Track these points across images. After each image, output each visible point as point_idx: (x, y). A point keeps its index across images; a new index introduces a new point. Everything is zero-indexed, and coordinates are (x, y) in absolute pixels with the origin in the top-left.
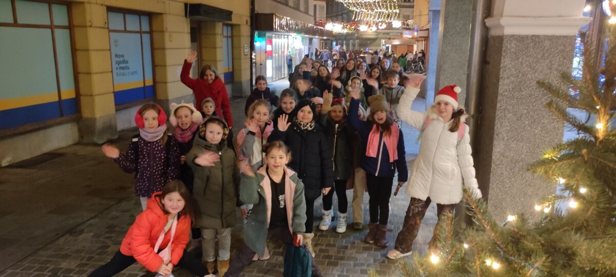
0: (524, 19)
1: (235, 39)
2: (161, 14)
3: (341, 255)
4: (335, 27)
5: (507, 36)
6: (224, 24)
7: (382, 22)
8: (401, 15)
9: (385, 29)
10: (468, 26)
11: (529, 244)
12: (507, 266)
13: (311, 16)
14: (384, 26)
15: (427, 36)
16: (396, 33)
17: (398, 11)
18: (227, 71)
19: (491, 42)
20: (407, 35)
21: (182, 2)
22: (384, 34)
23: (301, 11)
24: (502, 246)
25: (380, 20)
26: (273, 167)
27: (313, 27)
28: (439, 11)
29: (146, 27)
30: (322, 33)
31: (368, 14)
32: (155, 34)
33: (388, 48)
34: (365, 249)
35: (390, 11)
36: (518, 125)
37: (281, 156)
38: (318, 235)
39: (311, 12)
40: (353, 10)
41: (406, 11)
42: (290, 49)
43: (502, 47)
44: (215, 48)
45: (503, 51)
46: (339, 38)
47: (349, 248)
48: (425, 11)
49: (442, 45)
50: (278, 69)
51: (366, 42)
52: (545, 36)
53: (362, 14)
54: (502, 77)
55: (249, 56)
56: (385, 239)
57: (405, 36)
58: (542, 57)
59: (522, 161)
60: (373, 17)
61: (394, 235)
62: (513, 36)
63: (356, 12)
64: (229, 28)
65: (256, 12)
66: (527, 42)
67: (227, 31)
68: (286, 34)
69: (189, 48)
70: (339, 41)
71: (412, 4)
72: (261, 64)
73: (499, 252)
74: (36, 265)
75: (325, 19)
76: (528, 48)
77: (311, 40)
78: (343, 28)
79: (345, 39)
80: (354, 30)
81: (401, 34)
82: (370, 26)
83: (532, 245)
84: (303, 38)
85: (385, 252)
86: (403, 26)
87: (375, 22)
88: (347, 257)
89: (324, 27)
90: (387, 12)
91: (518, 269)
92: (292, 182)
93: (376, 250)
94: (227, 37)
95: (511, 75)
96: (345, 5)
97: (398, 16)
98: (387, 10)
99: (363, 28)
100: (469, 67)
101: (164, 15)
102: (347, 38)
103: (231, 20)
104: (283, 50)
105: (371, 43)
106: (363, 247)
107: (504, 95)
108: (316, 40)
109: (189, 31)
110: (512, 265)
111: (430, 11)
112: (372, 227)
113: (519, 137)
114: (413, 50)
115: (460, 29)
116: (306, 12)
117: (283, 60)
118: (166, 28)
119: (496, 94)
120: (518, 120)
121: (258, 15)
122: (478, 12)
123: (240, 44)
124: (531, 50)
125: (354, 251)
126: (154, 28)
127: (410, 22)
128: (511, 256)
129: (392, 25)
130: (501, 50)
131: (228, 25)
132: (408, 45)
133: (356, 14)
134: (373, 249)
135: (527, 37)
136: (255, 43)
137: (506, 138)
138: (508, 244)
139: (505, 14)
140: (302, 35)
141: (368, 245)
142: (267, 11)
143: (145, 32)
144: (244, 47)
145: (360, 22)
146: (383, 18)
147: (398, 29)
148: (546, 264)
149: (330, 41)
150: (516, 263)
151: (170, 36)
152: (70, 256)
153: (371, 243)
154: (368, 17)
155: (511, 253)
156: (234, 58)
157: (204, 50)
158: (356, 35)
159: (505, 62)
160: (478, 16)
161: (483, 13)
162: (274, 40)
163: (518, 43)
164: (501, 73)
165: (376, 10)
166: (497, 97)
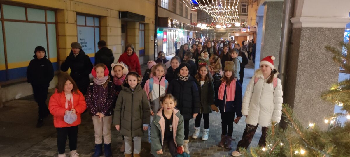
0: (314, 18)
1: (146, 32)
2: (105, 17)
3: (205, 153)
4: (203, 26)
5: (304, 28)
6: (140, 23)
7: (229, 23)
8: (240, 20)
9: (231, 27)
10: (280, 24)
11: (323, 140)
12: (309, 153)
13: (189, 19)
14: (230, 26)
15: (255, 31)
16: (237, 29)
17: (238, 17)
18: (141, 49)
19: (294, 31)
20: (244, 31)
21: (117, 11)
22: (230, 30)
23: (183, 17)
24: (306, 141)
25: (228, 22)
26: (167, 109)
27: (190, 25)
28: (262, 17)
29: (97, 24)
30: (195, 29)
31: (221, 19)
32: (102, 28)
33: (232, 38)
34: (219, 150)
35: (234, 17)
36: (310, 80)
37: (171, 102)
38: (191, 141)
39: (189, 17)
40: (212, 16)
41: (243, 18)
42: (176, 38)
43: (300, 34)
44: (135, 36)
45: (301, 37)
46: (204, 32)
47: (209, 149)
48: (254, 17)
49: (265, 35)
50: (169, 49)
51: (220, 34)
52: (326, 28)
53: (218, 19)
54: (301, 52)
55: (154, 41)
56: (231, 145)
57: (242, 31)
58: (324, 40)
59: (312, 100)
60: (224, 21)
61: (236, 143)
62: (307, 28)
63: (215, 17)
64: (143, 26)
65: (158, 17)
66: (315, 31)
67: (141, 27)
68: (174, 29)
69: (120, 36)
70: (204, 34)
71: (246, 13)
72: (160, 46)
73: (304, 144)
74: (32, 153)
75: (197, 21)
76: (316, 34)
77: (188, 33)
78: (207, 26)
79: (208, 33)
80: (213, 28)
81: (240, 30)
82: (222, 25)
83: (325, 140)
84: (184, 32)
85: (231, 152)
86: (241, 26)
87: (225, 23)
88: (208, 154)
89: (196, 26)
90: (232, 18)
91: (316, 155)
92: (176, 117)
93: (225, 151)
94: (142, 30)
95: (306, 50)
96: (208, 14)
97: (239, 20)
98: (232, 16)
99: (218, 27)
100: (281, 46)
101: (107, 18)
102: (209, 32)
103: (144, 21)
104: (173, 38)
105: (223, 35)
106: (218, 149)
107: (302, 62)
108: (191, 33)
109: (121, 26)
110: (312, 152)
111: (257, 16)
112: (223, 137)
113: (311, 87)
114: (247, 39)
115: (275, 26)
116: (186, 17)
117: (172, 44)
118: (108, 25)
119: (297, 61)
120: (310, 76)
121: (159, 18)
122: (286, 14)
123: (149, 35)
124: (318, 36)
125: (212, 151)
126: (102, 25)
127: (245, 23)
128: (312, 146)
129: (235, 25)
130: (300, 36)
131: (142, 24)
132: (244, 37)
133: (214, 19)
134: (224, 150)
135: (315, 28)
136: (157, 34)
137: (303, 87)
138: (310, 139)
139: (302, 15)
140: (184, 30)
141: (220, 148)
142: (165, 16)
143: (96, 27)
144: (151, 36)
145: (216, 23)
146: (230, 21)
147: (238, 27)
148: (334, 151)
149: (199, 34)
150: (315, 151)
151: (110, 29)
152: (51, 149)
153: (223, 147)
154: (221, 20)
155: (312, 145)
156: (145, 42)
157: (128, 37)
158: (214, 31)
159: (302, 43)
160: (286, 17)
161: (290, 15)
162: (168, 33)
163: (310, 32)
164: (300, 49)
165: (226, 16)
166: (297, 63)
